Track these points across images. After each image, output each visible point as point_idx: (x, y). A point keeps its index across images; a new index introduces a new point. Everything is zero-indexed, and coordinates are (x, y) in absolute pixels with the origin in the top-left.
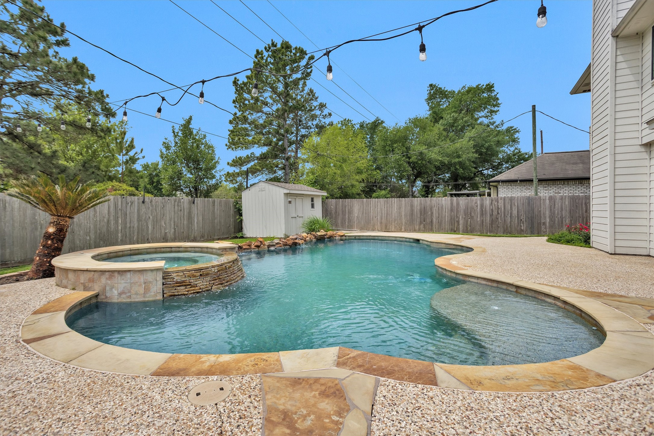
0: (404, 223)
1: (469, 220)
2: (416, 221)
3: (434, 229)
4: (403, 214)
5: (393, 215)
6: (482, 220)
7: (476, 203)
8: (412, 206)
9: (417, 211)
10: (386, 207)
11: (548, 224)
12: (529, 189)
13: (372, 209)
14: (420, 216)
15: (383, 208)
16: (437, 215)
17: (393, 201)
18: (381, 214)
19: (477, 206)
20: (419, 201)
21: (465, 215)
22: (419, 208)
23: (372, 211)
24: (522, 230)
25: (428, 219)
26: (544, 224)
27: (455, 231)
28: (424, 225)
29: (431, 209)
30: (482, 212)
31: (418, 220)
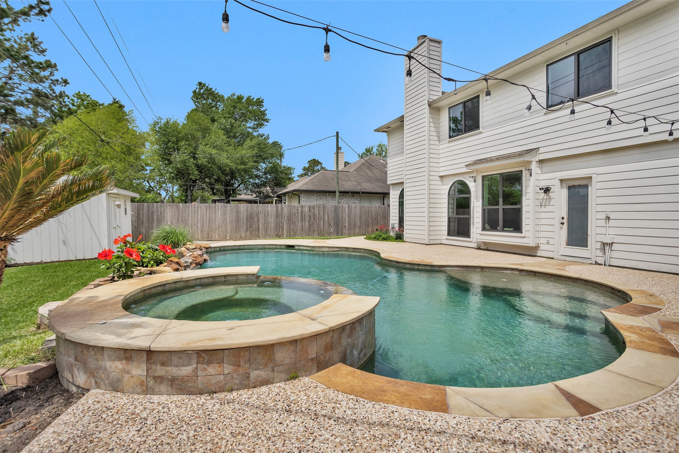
0: (229, 231)
1: (292, 225)
2: (243, 228)
3: (261, 236)
4: (228, 220)
5: (217, 222)
6: (302, 225)
7: (297, 210)
8: (238, 212)
9: (243, 217)
10: (208, 213)
11: (347, 227)
12: (322, 199)
13: (190, 215)
14: (247, 222)
15: (205, 214)
16: (264, 221)
17: (217, 207)
18: (202, 222)
19: (298, 213)
20: (245, 208)
21: (288, 221)
22: (245, 214)
23: (190, 218)
24: (331, 233)
25: (254, 226)
26: (345, 227)
27: (280, 237)
28: (250, 232)
29: (258, 215)
30: (302, 216)
31: (245, 227)
